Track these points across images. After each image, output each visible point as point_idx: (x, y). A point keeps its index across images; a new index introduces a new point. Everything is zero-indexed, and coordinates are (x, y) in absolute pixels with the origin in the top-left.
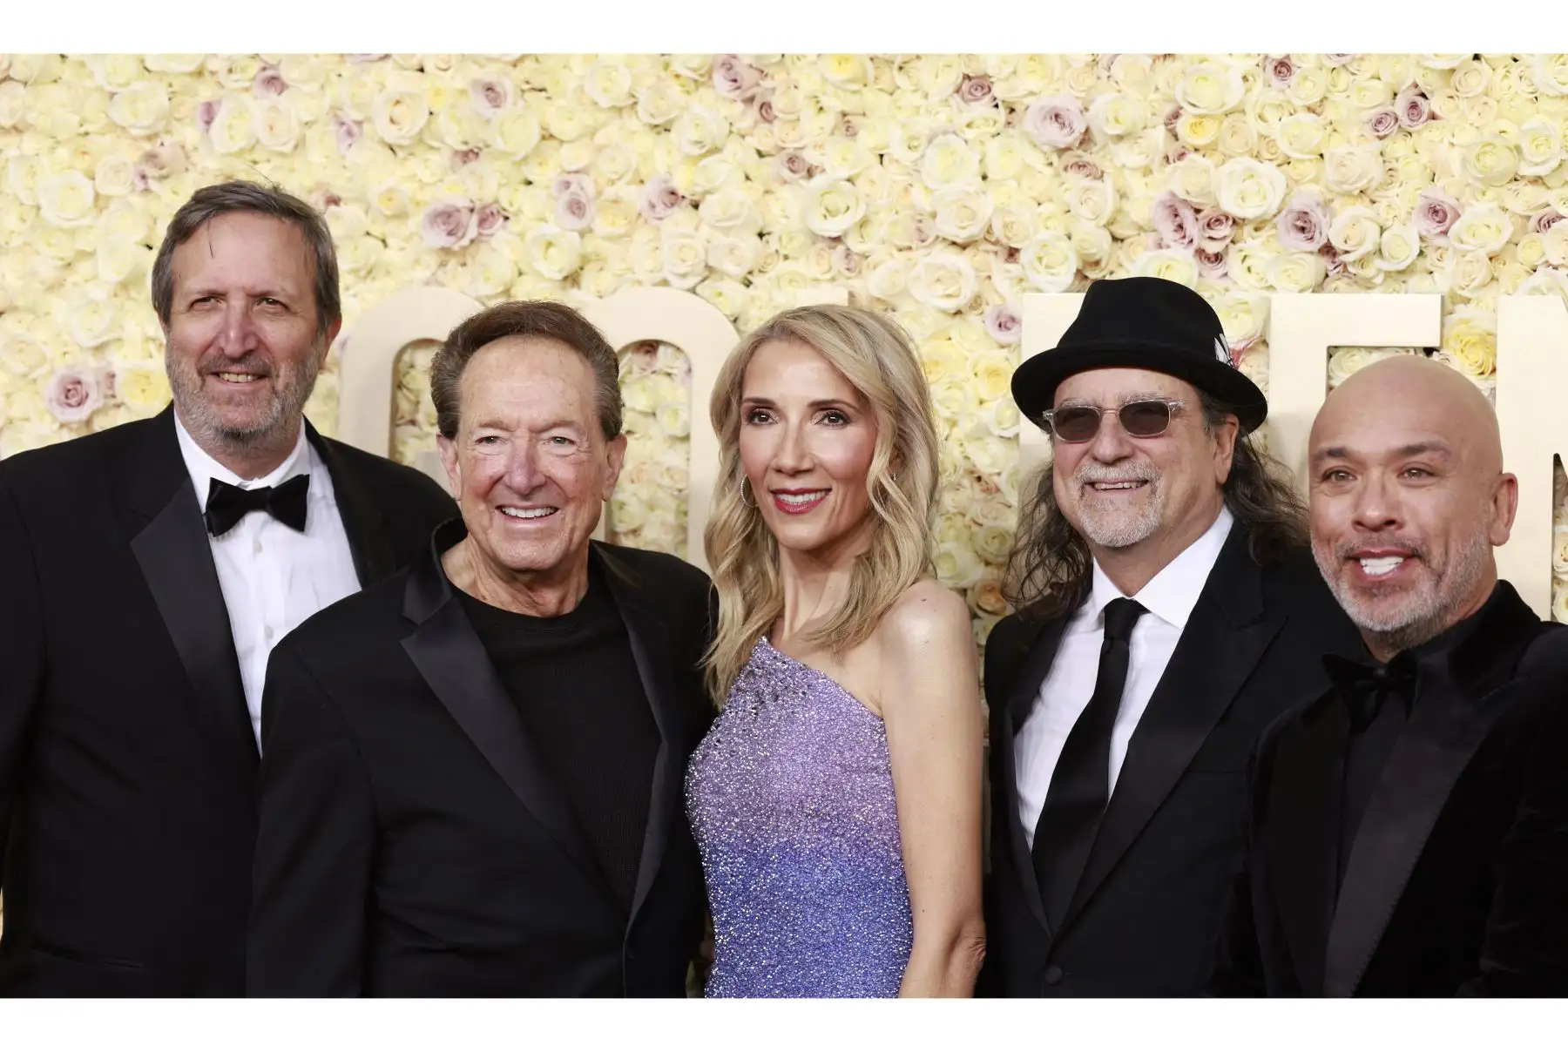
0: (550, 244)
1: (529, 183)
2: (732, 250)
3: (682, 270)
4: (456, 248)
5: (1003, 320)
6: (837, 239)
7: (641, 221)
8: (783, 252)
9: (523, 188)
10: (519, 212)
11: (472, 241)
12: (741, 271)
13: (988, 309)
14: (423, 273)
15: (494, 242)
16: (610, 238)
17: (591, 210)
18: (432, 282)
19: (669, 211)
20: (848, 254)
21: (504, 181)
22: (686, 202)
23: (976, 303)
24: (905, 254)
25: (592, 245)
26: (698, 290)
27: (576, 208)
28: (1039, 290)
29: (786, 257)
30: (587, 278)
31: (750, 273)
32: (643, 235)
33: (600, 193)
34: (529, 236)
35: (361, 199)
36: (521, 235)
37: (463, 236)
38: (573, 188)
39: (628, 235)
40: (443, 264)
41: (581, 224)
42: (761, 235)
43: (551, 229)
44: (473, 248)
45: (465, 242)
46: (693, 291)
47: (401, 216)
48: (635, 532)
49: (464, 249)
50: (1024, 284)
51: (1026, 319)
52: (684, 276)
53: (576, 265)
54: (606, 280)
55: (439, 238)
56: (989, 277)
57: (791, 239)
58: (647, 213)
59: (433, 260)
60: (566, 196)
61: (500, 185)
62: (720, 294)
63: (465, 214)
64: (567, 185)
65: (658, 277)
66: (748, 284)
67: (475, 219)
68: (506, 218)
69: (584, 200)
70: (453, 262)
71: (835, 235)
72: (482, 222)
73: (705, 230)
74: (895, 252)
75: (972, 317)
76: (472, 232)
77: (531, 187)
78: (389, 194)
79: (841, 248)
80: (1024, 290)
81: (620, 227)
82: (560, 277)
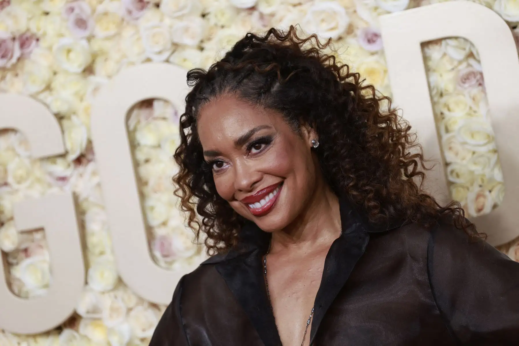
0: (69, 51)
1: (47, 14)
2: (186, 30)
3: (157, 49)
4: (9, 65)
5: (370, 36)
6: (253, 9)
7: (125, 23)
8: (220, 23)
9: (44, 18)
10: (45, 34)
11: (19, 59)
12: (195, 42)
13: (358, 32)
15: (33, 56)
16: (108, 38)
17: (91, 23)
19: (142, 13)
20: (262, 16)
21: (30, 16)
22: (151, 6)
23: (350, 30)
24: (298, 8)
25: (96, 45)
26: (171, 59)
27: (81, 23)
28: (389, 13)
29: (223, 27)
30: (98, 67)
31: (202, 41)
32: (128, 32)
33: (94, 11)
34: (55, 48)
36: (50, 48)
37: (12, 57)
38: (77, 11)
39: (118, 35)
40: (3, 78)
41: (87, 33)
42: (204, 16)
43: (67, 41)
44: (20, 64)
45: (14, 60)
46: (167, 61)
48: (164, 224)
49: (14, 66)
50: (379, 10)
51: (384, 33)
52: (160, 53)
53: (89, 60)
54: (111, 66)
56: (355, 12)
57: (223, 14)
58: (127, 18)
60: (72, 17)
61: (29, 19)
62: (185, 60)
63: (10, 44)
64: (72, 10)
65: (143, 57)
66: (202, 49)
67: (17, 45)
68: (38, 40)
69: (84, 17)
70: (9, 76)
71: (250, 5)
72: (22, 45)
73: (167, 21)
74: (291, 8)
75: (350, 40)
76: (17, 53)
77: (48, 17)
79: (256, 14)
80: (379, 14)
81: (112, 30)
82: (80, 70)
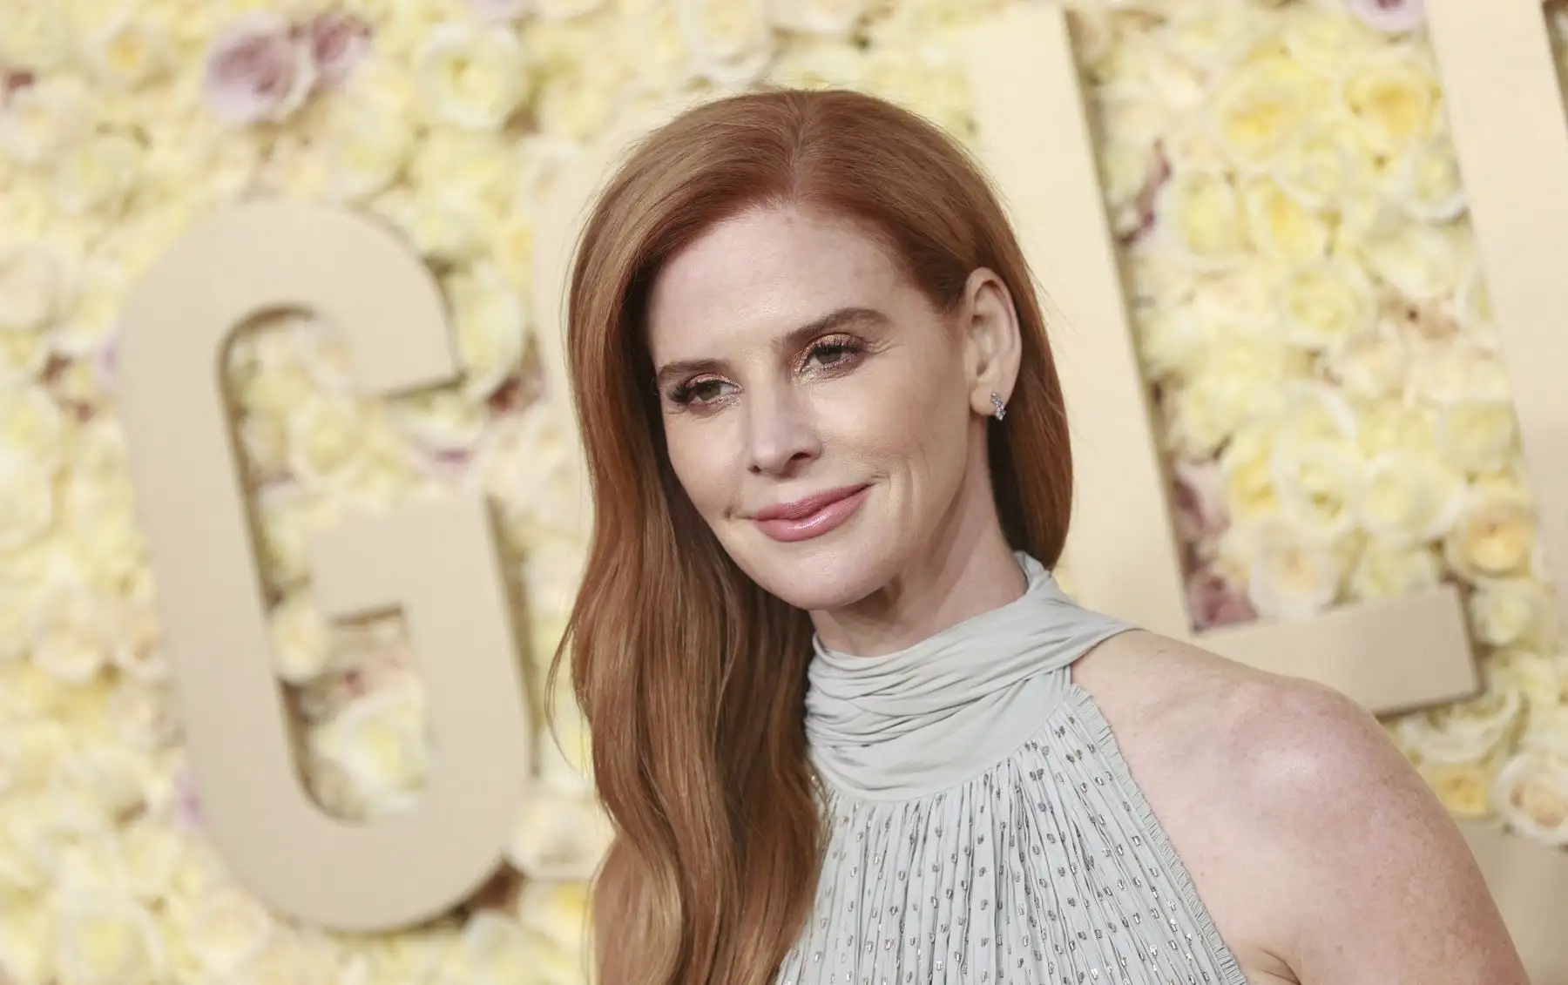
0: (460, 65)
4: (282, 114)
10: (386, 16)
11: (311, 94)
12: (843, 23)
14: (230, 180)
15: (354, 83)
16: (577, 21)
18: (253, 192)
25: (544, 43)
30: (553, 109)
31: (864, 21)
34: (418, 56)
35: (72, 63)
36: (403, 58)
37: (290, 88)
39: (606, 8)
40: (266, 154)
41: (513, 7)
43: (455, 33)
44: (315, 112)
45: (296, 98)
47: (159, 78)
49: (299, 116)
52: (735, 58)
53: (524, 90)
54: (589, 103)
55: (244, 105)
59: (244, 151)
63: (282, 49)
65: (687, 74)
66: (863, 43)
67: (304, 48)
68: (366, 33)
70: (285, 146)
72: (320, 52)
76: (306, 76)
78: (125, 41)
82: (498, 121)
